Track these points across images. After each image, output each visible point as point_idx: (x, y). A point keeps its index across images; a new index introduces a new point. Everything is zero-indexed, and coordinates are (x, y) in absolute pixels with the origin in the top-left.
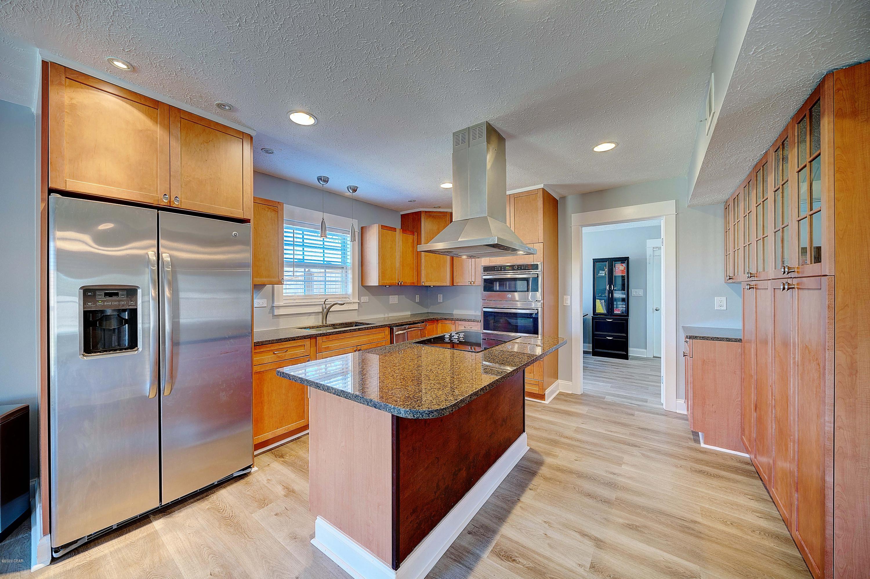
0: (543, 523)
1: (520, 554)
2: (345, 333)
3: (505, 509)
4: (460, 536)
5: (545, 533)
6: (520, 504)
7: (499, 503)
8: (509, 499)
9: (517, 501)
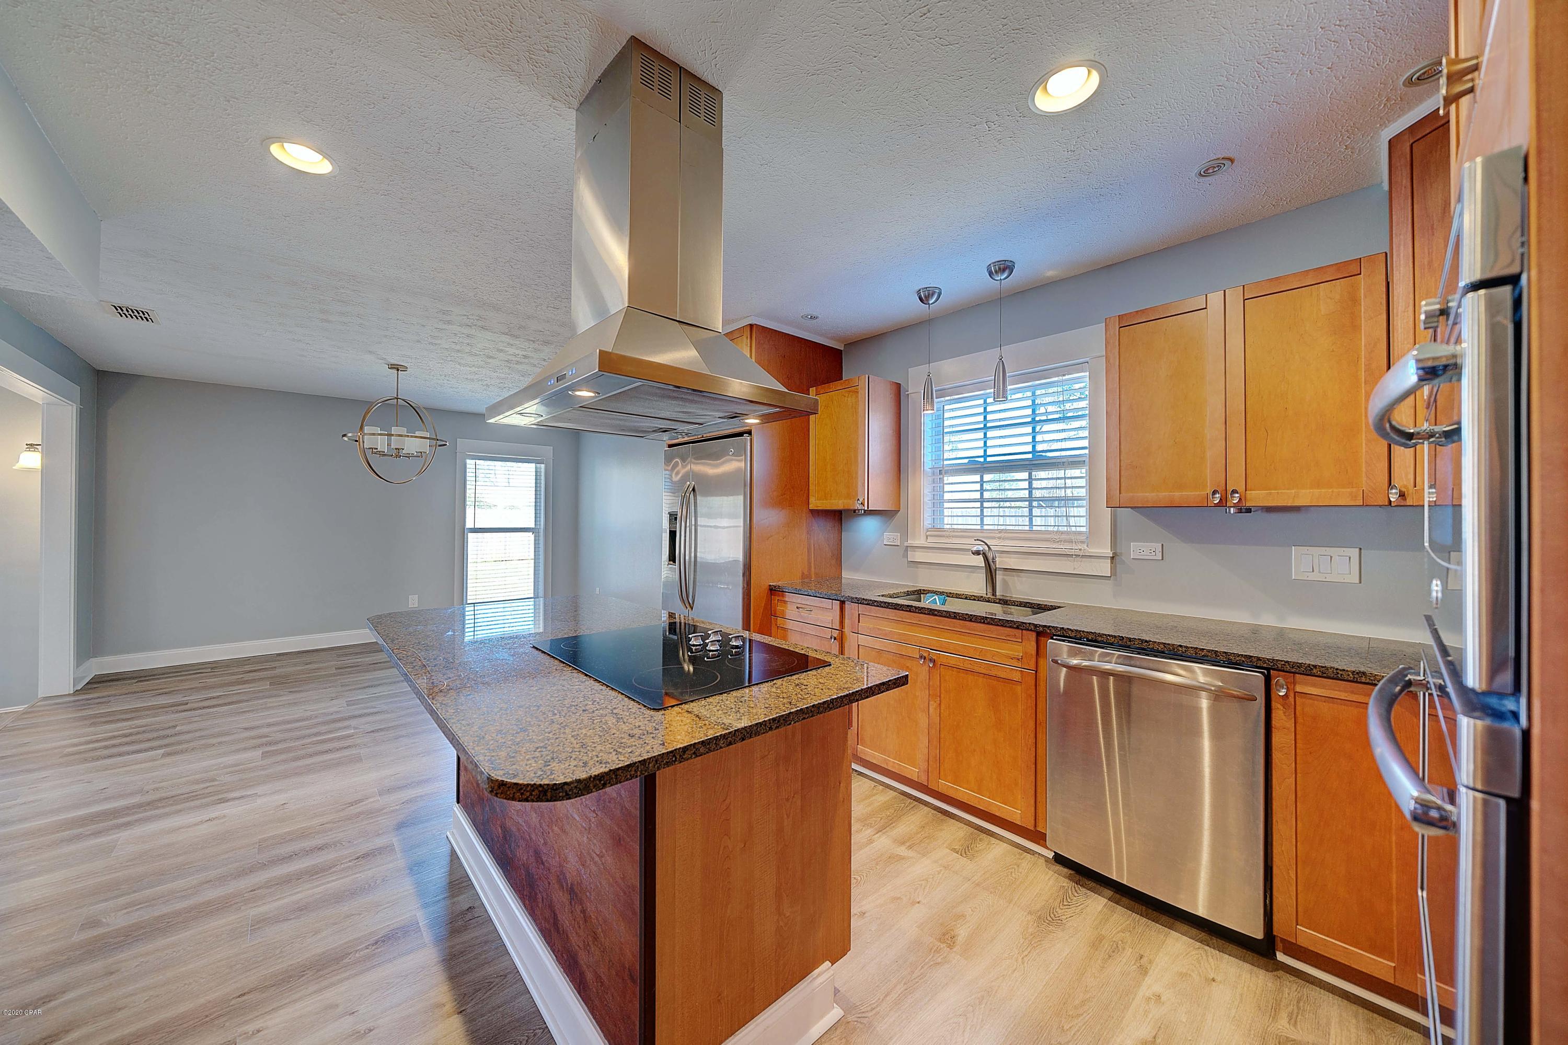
0: (372, 1024)
1: (375, 954)
2: (898, 610)
3: (464, 973)
4: (477, 897)
5: (356, 1014)
6: (449, 1006)
7: (487, 971)
8: (479, 994)
9: (462, 1006)
